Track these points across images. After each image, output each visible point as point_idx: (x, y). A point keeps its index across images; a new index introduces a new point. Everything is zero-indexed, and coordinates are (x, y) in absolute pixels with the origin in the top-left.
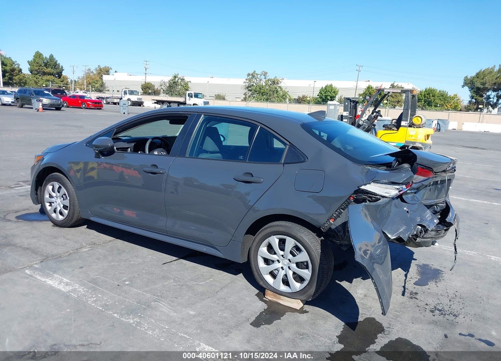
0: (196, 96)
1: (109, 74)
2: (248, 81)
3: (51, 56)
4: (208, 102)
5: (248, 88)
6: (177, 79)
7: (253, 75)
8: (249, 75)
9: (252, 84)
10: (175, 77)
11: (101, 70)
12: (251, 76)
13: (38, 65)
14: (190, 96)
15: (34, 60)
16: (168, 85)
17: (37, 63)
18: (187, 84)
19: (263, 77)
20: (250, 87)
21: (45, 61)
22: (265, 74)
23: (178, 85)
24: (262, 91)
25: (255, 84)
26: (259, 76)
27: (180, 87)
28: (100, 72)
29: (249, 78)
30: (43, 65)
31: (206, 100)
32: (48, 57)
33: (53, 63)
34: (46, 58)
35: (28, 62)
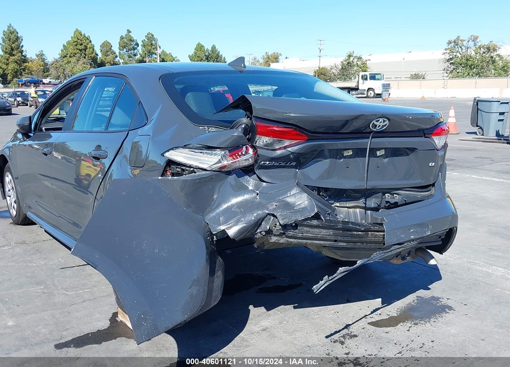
0: (373, 77)
1: (278, 62)
2: (448, 51)
3: (214, 48)
4: (389, 85)
5: (448, 61)
6: (351, 59)
7: (456, 43)
8: (450, 43)
9: (455, 54)
10: (350, 56)
11: (269, 58)
12: (453, 44)
13: (199, 59)
14: (365, 78)
15: (195, 53)
16: (340, 67)
17: (198, 57)
18: (364, 64)
19: (471, 44)
20: (451, 59)
21: (207, 54)
22: (475, 39)
23: (354, 66)
24: (470, 63)
25: (458, 54)
26: (465, 43)
27: (355, 68)
28: (268, 60)
29: (450, 47)
30: (204, 59)
31: (386, 83)
32: (210, 49)
33: (215, 55)
34: (207, 50)
35: (189, 56)
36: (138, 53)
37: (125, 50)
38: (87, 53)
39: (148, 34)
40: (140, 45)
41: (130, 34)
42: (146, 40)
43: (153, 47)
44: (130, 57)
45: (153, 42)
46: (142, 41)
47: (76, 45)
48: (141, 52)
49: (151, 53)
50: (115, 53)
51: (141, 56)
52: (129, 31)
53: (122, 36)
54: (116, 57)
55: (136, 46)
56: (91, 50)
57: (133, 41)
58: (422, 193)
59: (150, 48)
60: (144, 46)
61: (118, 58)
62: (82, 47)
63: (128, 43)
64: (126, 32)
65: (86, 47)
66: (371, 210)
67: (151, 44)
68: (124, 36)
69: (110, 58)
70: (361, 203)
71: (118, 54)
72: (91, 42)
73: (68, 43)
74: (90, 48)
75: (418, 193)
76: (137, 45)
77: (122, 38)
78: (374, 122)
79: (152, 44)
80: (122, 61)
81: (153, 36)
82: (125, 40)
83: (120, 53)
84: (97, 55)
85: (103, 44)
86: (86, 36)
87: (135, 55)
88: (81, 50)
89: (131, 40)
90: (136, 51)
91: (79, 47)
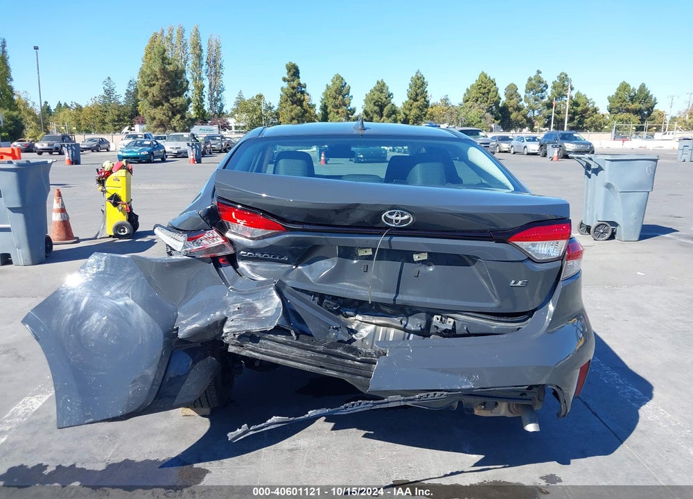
3: (643, 87)
13: (620, 100)
15: (617, 94)
17: (620, 98)
21: (632, 94)
30: (627, 100)
32: (637, 88)
33: (643, 95)
34: (634, 89)
35: (609, 98)
36: (546, 96)
37: (532, 93)
38: (489, 96)
39: (561, 74)
40: (549, 87)
41: (540, 75)
42: (558, 81)
43: (565, 88)
44: (536, 100)
45: (566, 83)
46: (553, 83)
47: (480, 88)
48: (549, 94)
49: (561, 95)
50: (520, 96)
51: (549, 99)
52: (539, 72)
53: (530, 78)
54: (521, 100)
55: (545, 88)
56: (495, 93)
57: (543, 82)
58: (503, 324)
59: (560, 89)
60: (554, 87)
61: (523, 102)
62: (486, 90)
63: (536, 85)
64: (535, 73)
65: (489, 90)
66: (414, 334)
67: (563, 84)
68: (533, 77)
69: (513, 102)
70: (396, 321)
71: (523, 97)
72: (495, 84)
73: (472, 86)
74: (493, 91)
75: (492, 323)
76: (546, 86)
77: (530, 79)
78: (387, 213)
79: (564, 86)
80: (527, 105)
81: (566, 76)
82: (534, 82)
83: (525, 96)
84: (500, 99)
85: (508, 87)
86: (491, 79)
87: (542, 98)
88: (484, 94)
89: (540, 82)
90: (544, 93)
91: (483, 91)
